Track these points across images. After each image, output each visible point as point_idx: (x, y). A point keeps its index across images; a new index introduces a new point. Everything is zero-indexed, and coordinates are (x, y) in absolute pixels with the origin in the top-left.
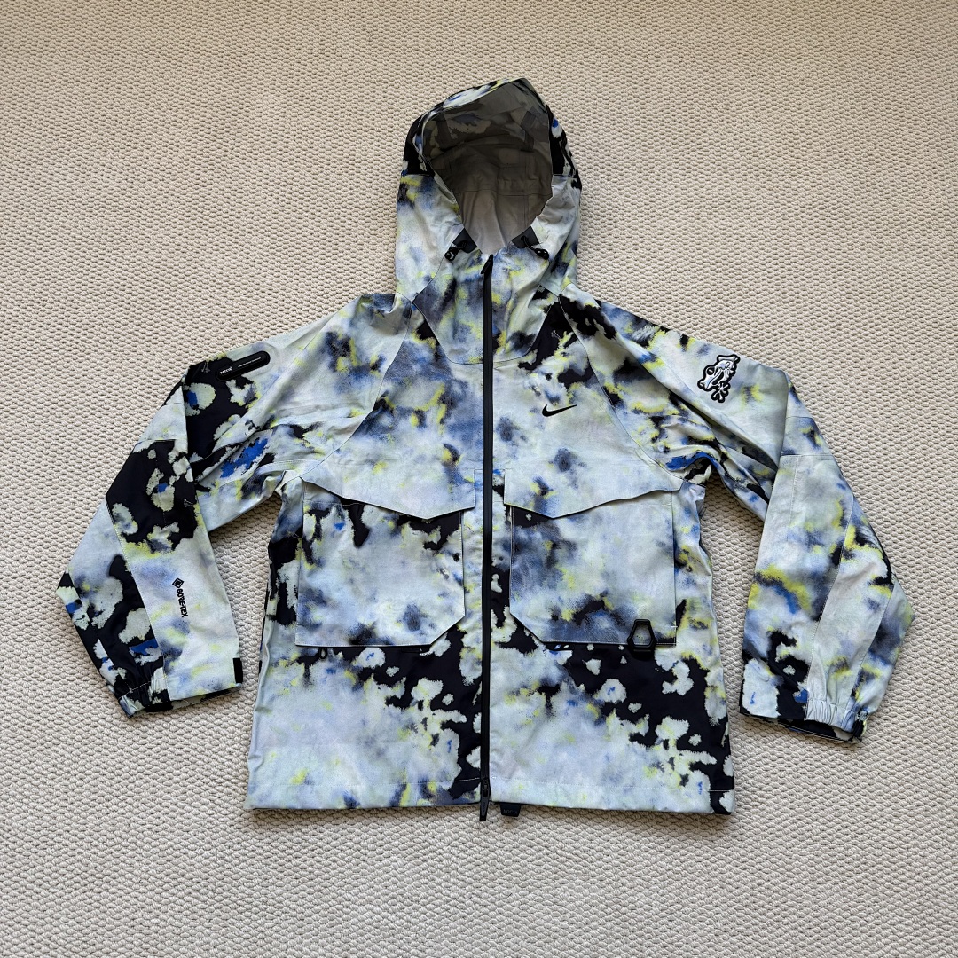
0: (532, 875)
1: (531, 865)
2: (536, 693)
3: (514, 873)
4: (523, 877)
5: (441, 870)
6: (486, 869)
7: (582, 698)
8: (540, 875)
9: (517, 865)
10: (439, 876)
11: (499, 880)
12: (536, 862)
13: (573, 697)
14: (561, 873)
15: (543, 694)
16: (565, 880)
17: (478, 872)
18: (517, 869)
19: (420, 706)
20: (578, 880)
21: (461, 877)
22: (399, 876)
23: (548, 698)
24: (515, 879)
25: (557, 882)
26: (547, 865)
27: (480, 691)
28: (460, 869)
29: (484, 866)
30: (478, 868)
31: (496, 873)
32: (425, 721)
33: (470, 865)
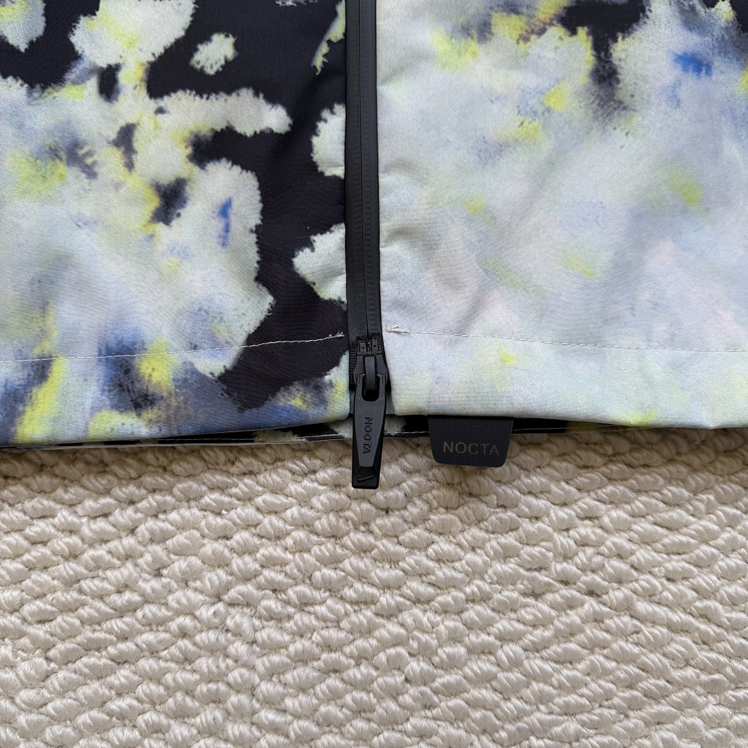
0: (543, 699)
1: (536, 664)
2: (557, 31)
3: (475, 693)
4: (509, 706)
5: (189, 692)
6: (365, 685)
7: (723, 47)
8: (573, 698)
9: (483, 665)
10: (181, 715)
11: (416, 722)
12: (556, 649)
13: (692, 41)
14: (650, 683)
15: (582, 32)
16: (664, 708)
17: (334, 696)
18: (485, 680)
19: (108, 82)
20: (711, 710)
21: (268, 716)
22: (22, 719)
23: (601, 48)
24: (477, 715)
25: (634, 721)
26: (598, 658)
27: (337, 30)
28: (266, 688)
29: (356, 673)
30: (333, 682)
31: (406, 699)
32: (125, 138)
33: (303, 673)
